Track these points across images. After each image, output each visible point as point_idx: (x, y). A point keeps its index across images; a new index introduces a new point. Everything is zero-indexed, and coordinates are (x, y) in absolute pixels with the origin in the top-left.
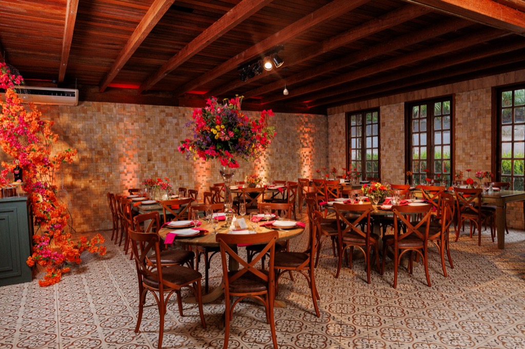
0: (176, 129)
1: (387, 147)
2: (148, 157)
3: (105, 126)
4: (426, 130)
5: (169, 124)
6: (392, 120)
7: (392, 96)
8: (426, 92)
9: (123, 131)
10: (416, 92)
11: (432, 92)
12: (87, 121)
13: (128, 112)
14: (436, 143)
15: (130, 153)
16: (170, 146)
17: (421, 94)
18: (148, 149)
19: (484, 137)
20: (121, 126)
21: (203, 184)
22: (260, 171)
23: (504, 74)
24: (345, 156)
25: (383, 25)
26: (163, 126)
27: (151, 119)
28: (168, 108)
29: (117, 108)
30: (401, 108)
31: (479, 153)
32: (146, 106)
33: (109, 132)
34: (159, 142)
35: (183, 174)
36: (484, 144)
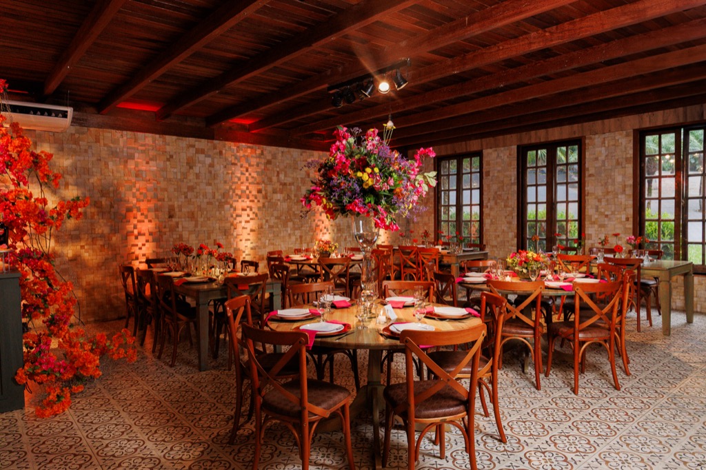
0: (210, 172)
1: (492, 203)
2: (169, 212)
3: (106, 164)
4: (545, 183)
5: (200, 165)
6: (499, 168)
7: (501, 137)
8: (547, 133)
9: (133, 172)
10: (533, 133)
11: (555, 134)
12: (79, 156)
13: (142, 145)
14: (558, 200)
15: (143, 205)
16: (201, 197)
17: (541, 135)
18: (170, 200)
19: (624, 191)
20: (131, 165)
21: (247, 252)
22: (323, 234)
23: (650, 113)
24: (433, 215)
25: (552, 41)
26: (191, 168)
27: (174, 157)
28: (199, 141)
29: (125, 138)
30: (512, 152)
31: (616, 213)
32: (168, 138)
33: (113, 173)
34: (186, 190)
35: (218, 237)
36: (623, 200)
